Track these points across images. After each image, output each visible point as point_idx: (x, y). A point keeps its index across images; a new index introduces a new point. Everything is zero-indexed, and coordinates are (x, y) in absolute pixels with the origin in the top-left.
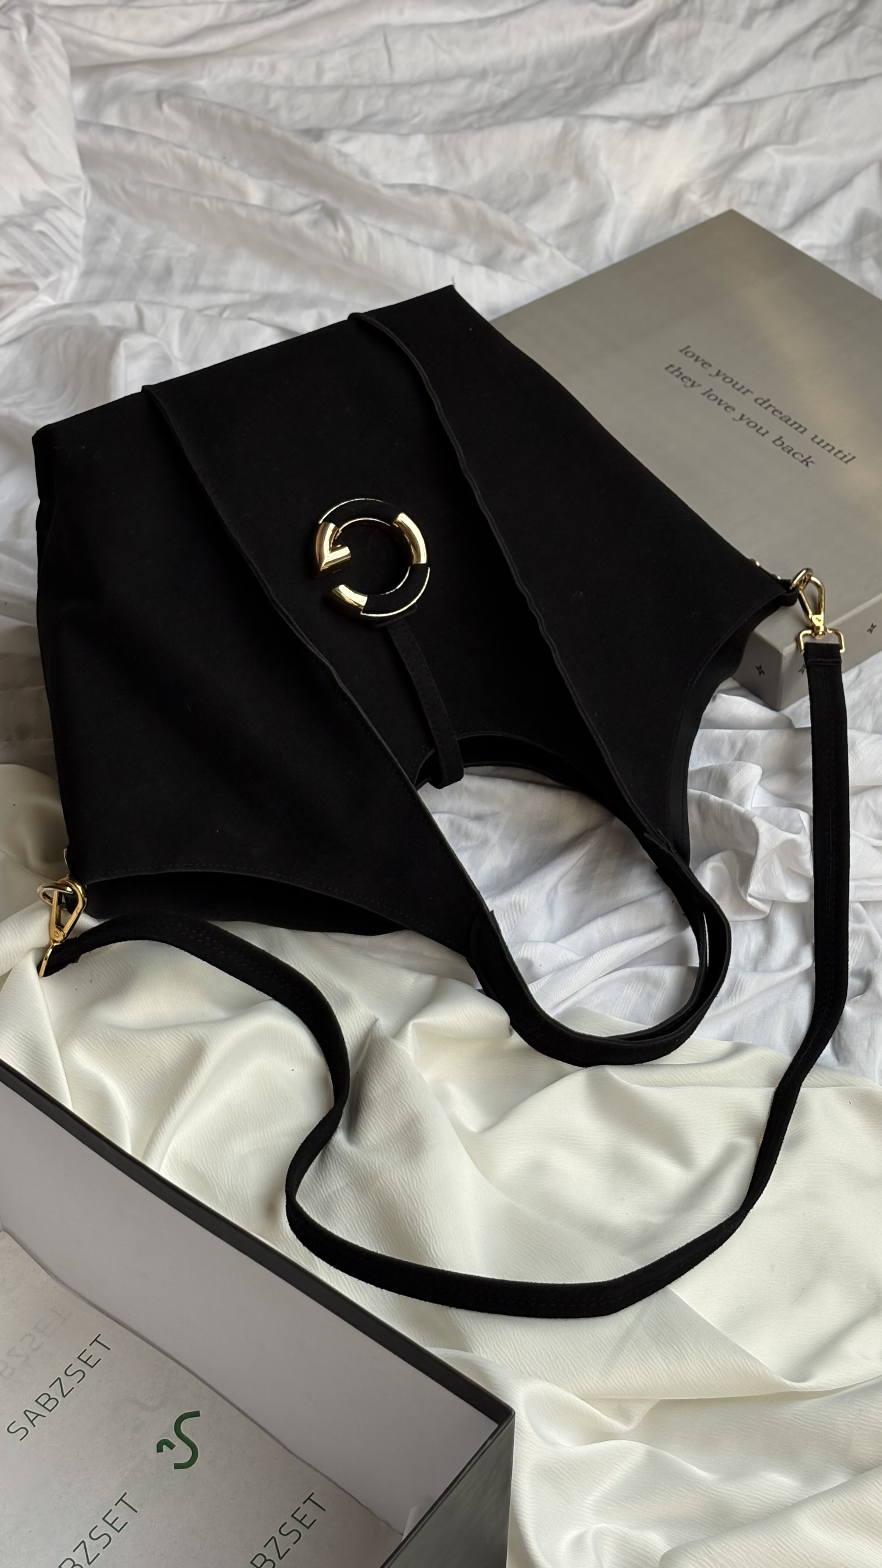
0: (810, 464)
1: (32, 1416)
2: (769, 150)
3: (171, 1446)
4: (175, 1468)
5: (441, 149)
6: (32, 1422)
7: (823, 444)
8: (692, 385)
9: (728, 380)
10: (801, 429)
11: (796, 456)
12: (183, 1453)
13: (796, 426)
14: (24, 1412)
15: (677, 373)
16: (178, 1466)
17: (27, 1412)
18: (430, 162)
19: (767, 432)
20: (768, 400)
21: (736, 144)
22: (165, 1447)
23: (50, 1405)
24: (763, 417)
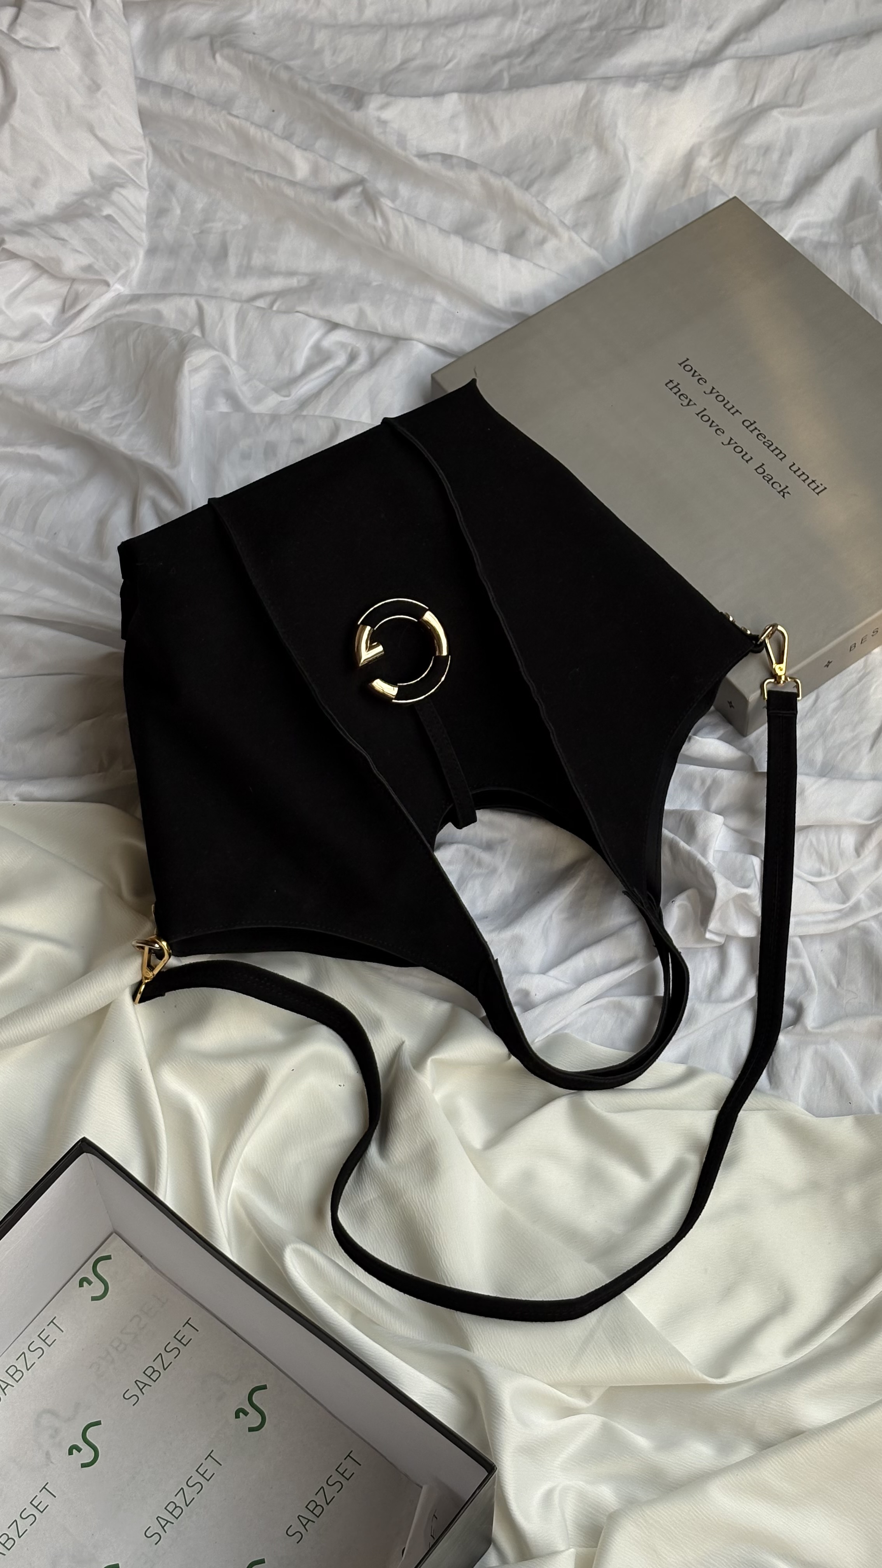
0: (785, 494)
1: (141, 1386)
2: (775, 113)
3: (246, 1414)
4: (249, 1431)
5: (473, 110)
6: (141, 1390)
7: (799, 473)
8: (688, 405)
9: (720, 398)
10: (781, 456)
11: (774, 485)
12: (254, 1419)
13: (777, 452)
14: (135, 1382)
15: (676, 390)
16: (251, 1430)
17: (137, 1382)
18: (462, 123)
19: (752, 458)
20: (755, 422)
21: (747, 100)
22: (241, 1414)
23: (154, 1377)
24: (747, 441)
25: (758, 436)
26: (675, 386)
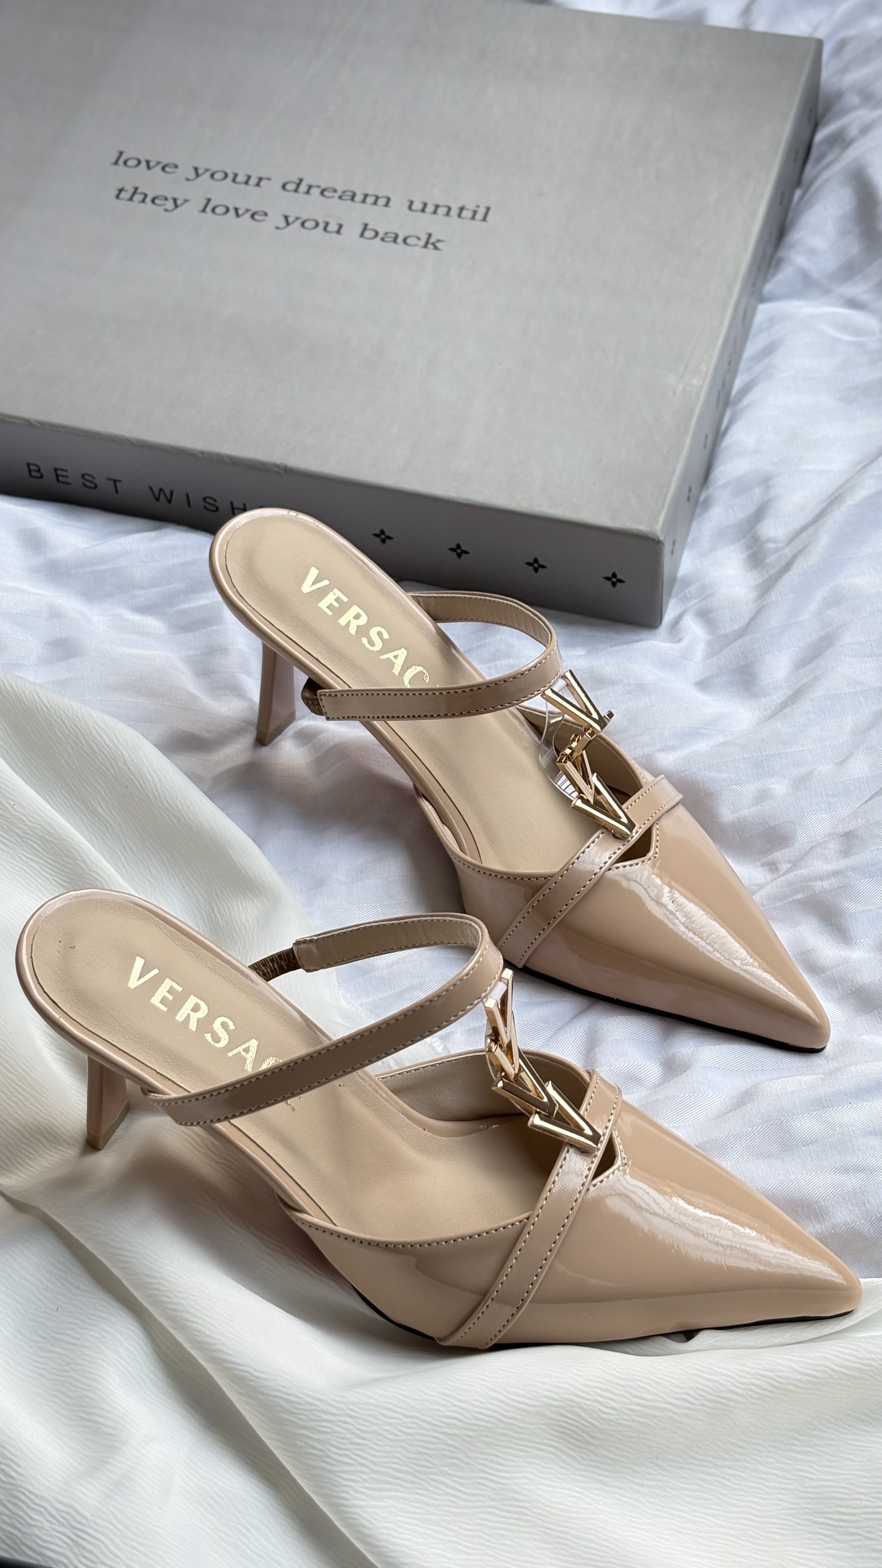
25: (322, 193)
26: (134, 193)
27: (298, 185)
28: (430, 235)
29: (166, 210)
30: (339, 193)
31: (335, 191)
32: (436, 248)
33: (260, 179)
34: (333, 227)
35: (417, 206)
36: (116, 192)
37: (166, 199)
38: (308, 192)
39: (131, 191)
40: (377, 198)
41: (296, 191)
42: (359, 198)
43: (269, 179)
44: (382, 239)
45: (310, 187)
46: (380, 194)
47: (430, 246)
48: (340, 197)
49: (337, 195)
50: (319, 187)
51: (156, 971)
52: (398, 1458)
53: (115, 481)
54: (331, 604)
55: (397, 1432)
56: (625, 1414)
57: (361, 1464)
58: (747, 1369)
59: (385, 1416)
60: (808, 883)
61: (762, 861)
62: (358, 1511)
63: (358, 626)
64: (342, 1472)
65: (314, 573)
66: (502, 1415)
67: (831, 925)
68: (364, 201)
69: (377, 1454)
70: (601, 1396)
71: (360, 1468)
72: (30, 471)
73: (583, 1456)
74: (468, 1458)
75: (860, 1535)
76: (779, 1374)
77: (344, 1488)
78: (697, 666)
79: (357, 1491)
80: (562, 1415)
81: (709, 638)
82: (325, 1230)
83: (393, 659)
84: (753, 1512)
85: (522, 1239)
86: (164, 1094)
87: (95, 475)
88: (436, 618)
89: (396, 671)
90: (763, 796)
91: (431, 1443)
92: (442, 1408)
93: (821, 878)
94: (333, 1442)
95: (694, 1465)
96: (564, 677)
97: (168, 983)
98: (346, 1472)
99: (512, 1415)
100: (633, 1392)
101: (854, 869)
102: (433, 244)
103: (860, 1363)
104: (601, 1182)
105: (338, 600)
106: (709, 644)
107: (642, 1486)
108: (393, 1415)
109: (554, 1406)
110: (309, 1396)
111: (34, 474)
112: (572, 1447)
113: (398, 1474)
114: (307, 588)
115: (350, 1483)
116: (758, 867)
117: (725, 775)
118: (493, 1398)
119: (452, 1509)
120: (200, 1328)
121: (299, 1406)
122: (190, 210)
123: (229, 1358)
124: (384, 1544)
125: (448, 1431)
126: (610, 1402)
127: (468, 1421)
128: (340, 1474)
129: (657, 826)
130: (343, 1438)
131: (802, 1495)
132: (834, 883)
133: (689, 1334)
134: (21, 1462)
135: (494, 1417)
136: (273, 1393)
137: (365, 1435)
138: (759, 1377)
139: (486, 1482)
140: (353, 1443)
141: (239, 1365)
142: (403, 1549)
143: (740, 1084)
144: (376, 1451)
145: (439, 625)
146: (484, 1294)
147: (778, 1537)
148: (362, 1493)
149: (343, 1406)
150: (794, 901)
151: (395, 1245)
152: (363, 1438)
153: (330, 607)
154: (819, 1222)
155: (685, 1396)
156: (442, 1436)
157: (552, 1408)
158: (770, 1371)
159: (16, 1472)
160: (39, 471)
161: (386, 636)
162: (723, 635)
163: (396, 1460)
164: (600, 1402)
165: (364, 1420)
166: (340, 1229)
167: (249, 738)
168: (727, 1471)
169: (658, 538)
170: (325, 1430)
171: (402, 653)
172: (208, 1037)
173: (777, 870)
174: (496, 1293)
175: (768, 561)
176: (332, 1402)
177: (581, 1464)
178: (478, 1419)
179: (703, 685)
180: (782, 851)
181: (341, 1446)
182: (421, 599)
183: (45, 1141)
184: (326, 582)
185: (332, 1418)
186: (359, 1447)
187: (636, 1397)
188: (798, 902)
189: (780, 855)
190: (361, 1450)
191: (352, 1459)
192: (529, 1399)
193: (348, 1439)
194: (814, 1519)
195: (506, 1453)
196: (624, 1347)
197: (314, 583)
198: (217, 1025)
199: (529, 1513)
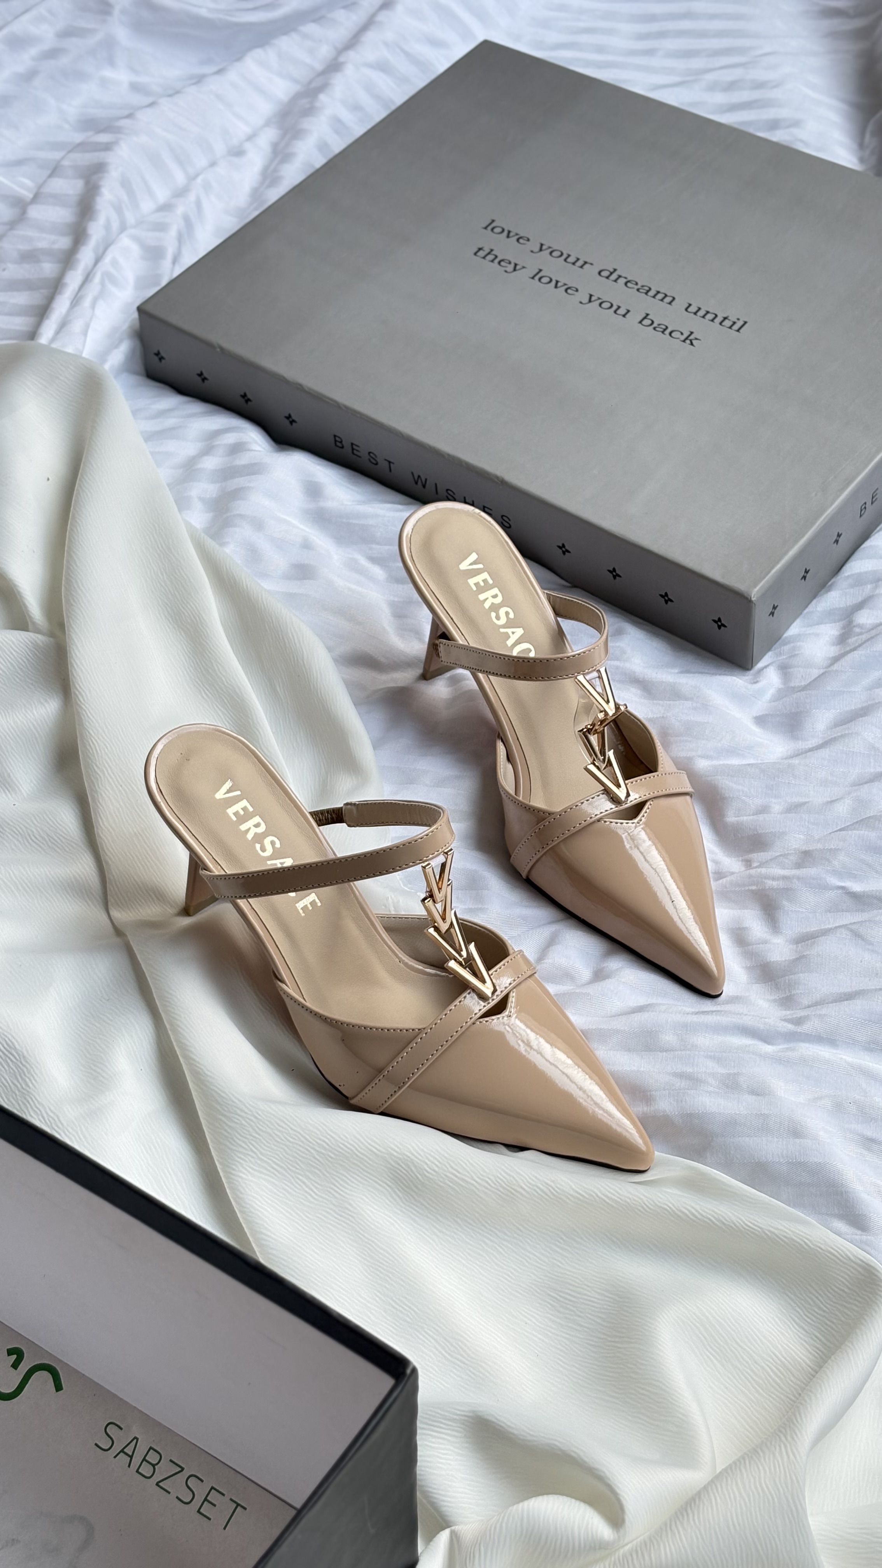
7: (701, 313)
8: (515, 270)
9: (556, 254)
11: (673, 334)
13: (660, 296)
15: (491, 257)
19: (628, 311)
20: (615, 270)
25: (626, 284)
26: (489, 253)
27: (611, 273)
28: (692, 333)
29: (506, 271)
30: (639, 286)
31: (637, 284)
32: (692, 344)
33: (586, 263)
34: (622, 311)
35: (693, 309)
36: (476, 250)
37: (510, 263)
38: (616, 281)
39: (487, 250)
40: (666, 296)
41: (607, 278)
42: (652, 293)
43: (592, 264)
44: (654, 328)
45: (620, 276)
46: (668, 294)
47: (688, 342)
48: (638, 290)
49: (636, 287)
50: (626, 278)
51: (238, 793)
52: (278, 1155)
53: (390, 462)
54: (478, 583)
55: (283, 1138)
56: (442, 1177)
57: (252, 1151)
58: (538, 1176)
59: (279, 1125)
60: (763, 880)
61: (744, 858)
62: (240, 1180)
63: (492, 603)
64: (237, 1151)
65: (474, 557)
66: (357, 1149)
67: (769, 915)
68: (654, 297)
69: (266, 1148)
70: (429, 1160)
71: (250, 1153)
72: (336, 441)
73: (407, 1198)
74: (328, 1172)
75: (573, 1311)
76: (558, 1186)
77: (236, 1163)
78: (761, 706)
79: (243, 1168)
80: (399, 1164)
81: (781, 686)
82: (296, 1001)
83: (511, 634)
84: (511, 1275)
85: (415, 1041)
86: (210, 872)
87: (377, 454)
88: (557, 613)
89: (510, 643)
90: (764, 810)
91: (303, 1153)
92: (318, 1132)
93: (774, 879)
94: (239, 1131)
95: (483, 1230)
96: (599, 671)
97: (244, 803)
98: (240, 1152)
99: (363, 1152)
100: (452, 1164)
101: (798, 878)
102: (691, 341)
103: (618, 1198)
104: (487, 1021)
105: (485, 581)
106: (779, 691)
107: (440, 1231)
108: (284, 1126)
109: (394, 1156)
110: (233, 1095)
111: (338, 444)
112: (400, 1189)
113: (275, 1166)
114: (464, 566)
115: (241, 1161)
116: (739, 861)
117: (740, 787)
118: (355, 1137)
119: (303, 1201)
120: (185, 1034)
121: (225, 1100)
122: (523, 276)
123: (195, 1057)
124: (248, 1206)
125: (318, 1149)
126: (434, 1166)
127: (333, 1147)
128: (236, 1153)
129: (652, 803)
130: (246, 1130)
131: (549, 1275)
132: (781, 884)
133: (522, 1149)
134: (38, 1080)
135: (352, 1150)
136: (212, 1087)
137: (261, 1133)
138: (544, 1184)
139: (331, 1191)
140: (251, 1135)
141: (199, 1063)
142: (259, 1213)
143: (641, 1000)
144: (265, 1145)
145: (559, 619)
146: (380, 1071)
147: (519, 1295)
148: (246, 1169)
149: (252, 1109)
150: (749, 890)
151: (332, 1020)
152: (259, 1135)
153: (477, 584)
154: (647, 1105)
155: (487, 1179)
156: (312, 1151)
157: (393, 1157)
158: (553, 1181)
159: (32, 1083)
160: (341, 442)
161: (512, 616)
162: (792, 687)
163: (277, 1156)
164: (426, 1164)
165: (264, 1123)
166: (308, 1004)
167: (419, 671)
168: (505, 1243)
169: (751, 598)
170: (236, 1121)
171: (519, 632)
172: (258, 846)
173: (750, 865)
174: (386, 1072)
175: (850, 640)
176: (247, 1105)
177: (404, 1204)
178: (340, 1147)
179: (760, 720)
180: (759, 854)
181: (242, 1134)
182: (551, 597)
183: (155, 898)
184: (481, 566)
185: (243, 1114)
186: (254, 1139)
187: (452, 1168)
188: (752, 891)
189: (758, 857)
190: (255, 1142)
191: (248, 1146)
192: (379, 1145)
193: (248, 1131)
194: (549, 1292)
195: (353, 1177)
196: (472, 1143)
197: (471, 564)
198: (267, 841)
199: (354, 1221)
